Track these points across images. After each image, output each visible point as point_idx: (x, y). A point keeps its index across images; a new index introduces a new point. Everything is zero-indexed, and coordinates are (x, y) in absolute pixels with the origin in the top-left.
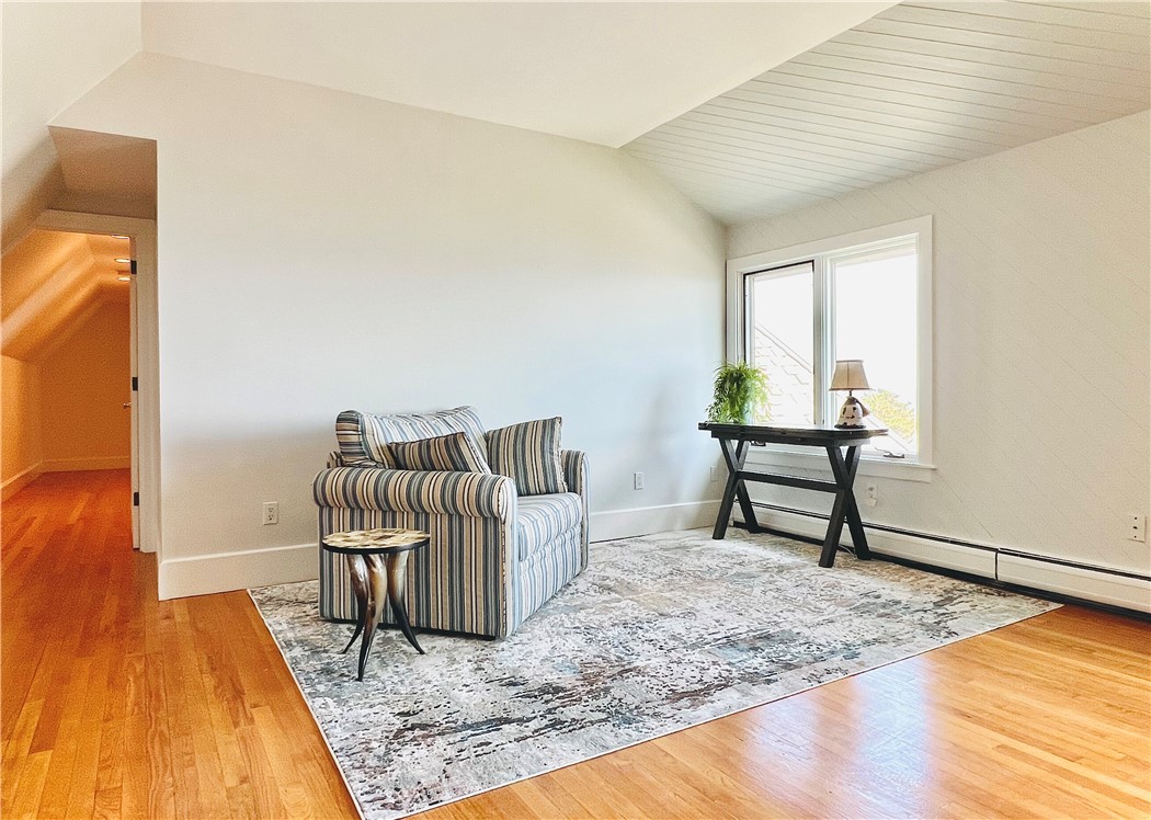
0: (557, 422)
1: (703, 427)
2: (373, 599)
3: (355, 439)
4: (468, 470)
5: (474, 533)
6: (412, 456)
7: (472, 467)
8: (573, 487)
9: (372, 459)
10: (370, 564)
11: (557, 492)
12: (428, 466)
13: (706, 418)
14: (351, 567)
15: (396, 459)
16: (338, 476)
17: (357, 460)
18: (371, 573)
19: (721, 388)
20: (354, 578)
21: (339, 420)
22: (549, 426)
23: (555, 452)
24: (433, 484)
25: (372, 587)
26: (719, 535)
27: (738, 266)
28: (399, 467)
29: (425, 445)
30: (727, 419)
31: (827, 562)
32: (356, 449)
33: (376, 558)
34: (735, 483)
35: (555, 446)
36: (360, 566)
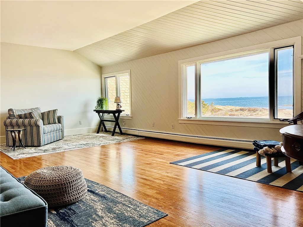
0: (56, 110)
1: (94, 111)
2: (16, 139)
3: (12, 114)
4: (33, 118)
5: (35, 129)
6: (23, 116)
7: (34, 118)
8: (59, 122)
9: (15, 117)
10: (15, 133)
11: (56, 123)
12: (26, 118)
13: (95, 109)
14: (12, 134)
15: (20, 117)
16: (9, 121)
17: (12, 117)
18: (15, 135)
19: (98, 102)
20: (12, 136)
21: (8, 110)
22: (54, 111)
23: (56, 116)
24: (27, 121)
25: (15, 137)
26: (98, 133)
27: (104, 76)
28: (21, 118)
29: (25, 114)
30: (99, 109)
31: (113, 135)
32: (12, 115)
33: (16, 132)
34: (101, 122)
35: (56, 115)
36: (13, 134)
